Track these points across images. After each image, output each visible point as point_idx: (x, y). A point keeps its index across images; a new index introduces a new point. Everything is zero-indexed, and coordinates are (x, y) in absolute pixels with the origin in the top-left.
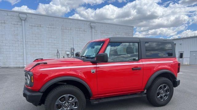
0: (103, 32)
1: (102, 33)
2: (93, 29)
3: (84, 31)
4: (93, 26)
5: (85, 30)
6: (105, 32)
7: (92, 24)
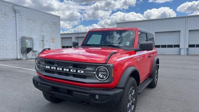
0: (30, 19)
1: (28, 19)
2: (17, 14)
3: (5, 14)
4: (17, 10)
5: (7, 14)
6: (32, 19)
7: (16, 8)
